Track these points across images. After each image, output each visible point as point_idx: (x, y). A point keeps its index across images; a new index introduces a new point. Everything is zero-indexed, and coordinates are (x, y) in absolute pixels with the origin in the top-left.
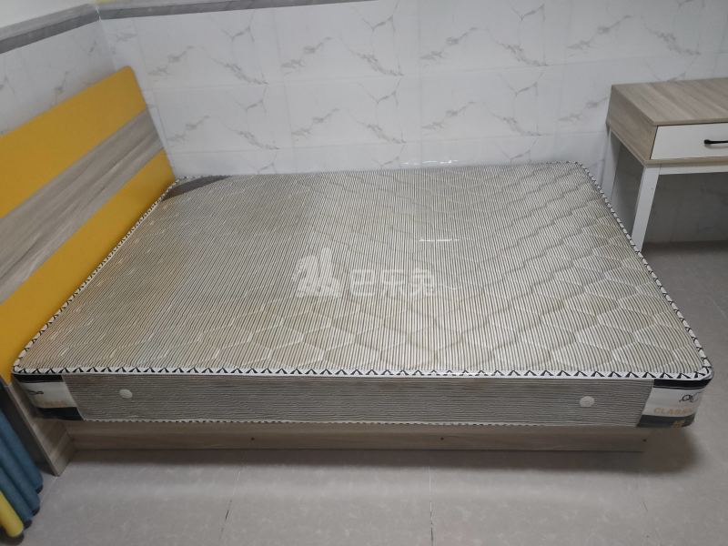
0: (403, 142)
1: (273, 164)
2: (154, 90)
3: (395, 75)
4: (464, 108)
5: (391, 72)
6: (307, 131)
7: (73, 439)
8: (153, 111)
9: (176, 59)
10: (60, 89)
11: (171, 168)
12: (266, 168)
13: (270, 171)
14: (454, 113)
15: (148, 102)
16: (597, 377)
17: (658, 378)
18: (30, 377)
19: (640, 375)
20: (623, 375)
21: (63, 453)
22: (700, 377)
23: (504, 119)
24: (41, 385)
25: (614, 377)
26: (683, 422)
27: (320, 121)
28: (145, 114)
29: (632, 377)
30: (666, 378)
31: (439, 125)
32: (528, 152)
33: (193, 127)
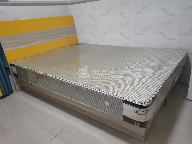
0: (130, 39)
3: (128, 18)
4: (147, 29)
6: (106, 33)
7: (23, 86)
8: (76, 27)
9: (80, 14)
10: (52, 16)
11: (78, 41)
12: (96, 43)
13: (97, 44)
14: (144, 30)
16: (107, 94)
17: (125, 99)
18: (11, 65)
19: (120, 97)
20: (115, 95)
21: (20, 87)
22: (140, 104)
23: (160, 33)
24: (12, 67)
25: (112, 95)
26: (139, 124)
27: (109, 31)
28: (73, 27)
29: (117, 97)
30: (128, 100)
31: (140, 34)
32: (169, 45)
33: (83, 31)
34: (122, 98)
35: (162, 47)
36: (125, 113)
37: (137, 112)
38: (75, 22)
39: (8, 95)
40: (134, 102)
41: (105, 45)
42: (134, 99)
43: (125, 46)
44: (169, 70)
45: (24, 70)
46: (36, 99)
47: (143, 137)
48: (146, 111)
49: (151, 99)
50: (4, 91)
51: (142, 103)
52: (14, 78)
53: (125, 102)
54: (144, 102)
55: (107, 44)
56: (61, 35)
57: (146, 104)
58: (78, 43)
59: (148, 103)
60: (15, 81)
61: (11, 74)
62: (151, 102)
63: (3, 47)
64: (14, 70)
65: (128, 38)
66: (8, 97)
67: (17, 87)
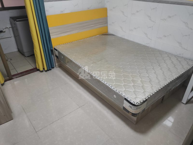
0: (152, 40)
1: (124, 36)
2: (109, 13)
3: (154, 22)
4: (168, 36)
5: (153, 21)
6: (132, 30)
7: (61, 64)
8: (108, 18)
9: (114, 8)
10: (89, 8)
14: (165, 36)
15: (108, 16)
16: (116, 91)
17: (126, 98)
18: (55, 49)
19: (123, 95)
20: (120, 93)
21: (58, 65)
22: (133, 103)
23: (178, 42)
24: (55, 51)
25: (118, 93)
26: (131, 114)
27: (135, 29)
28: (106, 18)
29: (121, 95)
30: (127, 99)
31: (161, 38)
32: (183, 54)
33: (113, 23)
34: (124, 97)
35: (176, 54)
36: (124, 105)
37: (131, 107)
38: (108, 14)
39: (51, 70)
40: (130, 101)
41: (130, 40)
42: (131, 99)
43: (146, 45)
44: (168, 80)
45: (64, 56)
46: (69, 77)
47: (135, 121)
48: (136, 108)
49: (142, 101)
50: (48, 67)
51: (135, 103)
52: (55, 58)
53: (126, 99)
54: (136, 103)
55: (132, 40)
56: (94, 25)
57: (137, 104)
58: (108, 32)
59: (139, 103)
60: (56, 60)
61: (53, 55)
62: (141, 103)
63: (50, 35)
64: (57, 53)
65: (150, 39)
66: (50, 71)
67: (57, 64)
